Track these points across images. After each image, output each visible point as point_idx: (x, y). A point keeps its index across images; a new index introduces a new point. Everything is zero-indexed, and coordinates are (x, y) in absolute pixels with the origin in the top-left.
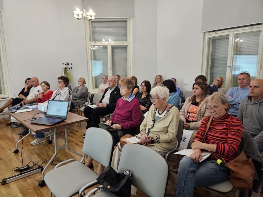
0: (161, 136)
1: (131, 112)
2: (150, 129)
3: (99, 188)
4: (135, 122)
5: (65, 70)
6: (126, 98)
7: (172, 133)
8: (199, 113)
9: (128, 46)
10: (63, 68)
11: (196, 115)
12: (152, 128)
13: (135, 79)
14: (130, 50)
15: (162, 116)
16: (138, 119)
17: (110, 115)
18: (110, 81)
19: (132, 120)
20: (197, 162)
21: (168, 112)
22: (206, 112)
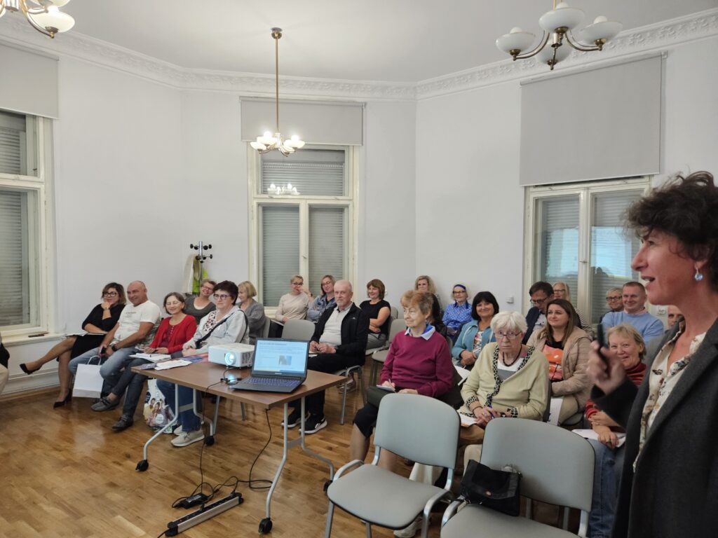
0: (519, 409)
1: (434, 361)
2: (492, 395)
4: (445, 383)
6: (418, 333)
12: (497, 392)
15: (514, 368)
16: (450, 377)
19: (436, 379)
21: (527, 361)
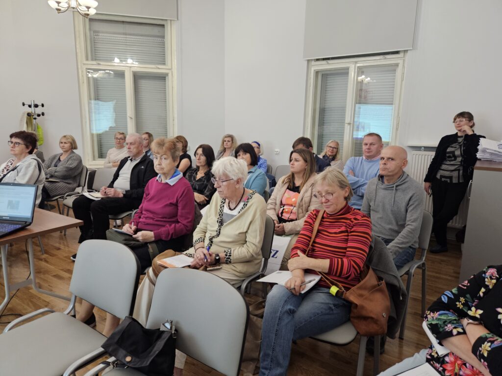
0: (234, 251)
1: (176, 205)
2: (214, 237)
3: (108, 364)
4: (183, 224)
5: (27, 118)
6: (166, 179)
7: (254, 244)
8: (300, 206)
9: (167, 74)
10: (24, 113)
11: (295, 209)
12: (218, 235)
13: (182, 140)
14: (173, 82)
15: (235, 212)
16: (190, 220)
17: (131, 214)
18: (131, 144)
19: (178, 222)
20: (298, 294)
21: (246, 205)
22: (311, 203)
